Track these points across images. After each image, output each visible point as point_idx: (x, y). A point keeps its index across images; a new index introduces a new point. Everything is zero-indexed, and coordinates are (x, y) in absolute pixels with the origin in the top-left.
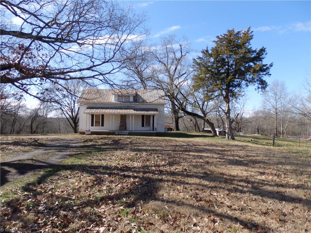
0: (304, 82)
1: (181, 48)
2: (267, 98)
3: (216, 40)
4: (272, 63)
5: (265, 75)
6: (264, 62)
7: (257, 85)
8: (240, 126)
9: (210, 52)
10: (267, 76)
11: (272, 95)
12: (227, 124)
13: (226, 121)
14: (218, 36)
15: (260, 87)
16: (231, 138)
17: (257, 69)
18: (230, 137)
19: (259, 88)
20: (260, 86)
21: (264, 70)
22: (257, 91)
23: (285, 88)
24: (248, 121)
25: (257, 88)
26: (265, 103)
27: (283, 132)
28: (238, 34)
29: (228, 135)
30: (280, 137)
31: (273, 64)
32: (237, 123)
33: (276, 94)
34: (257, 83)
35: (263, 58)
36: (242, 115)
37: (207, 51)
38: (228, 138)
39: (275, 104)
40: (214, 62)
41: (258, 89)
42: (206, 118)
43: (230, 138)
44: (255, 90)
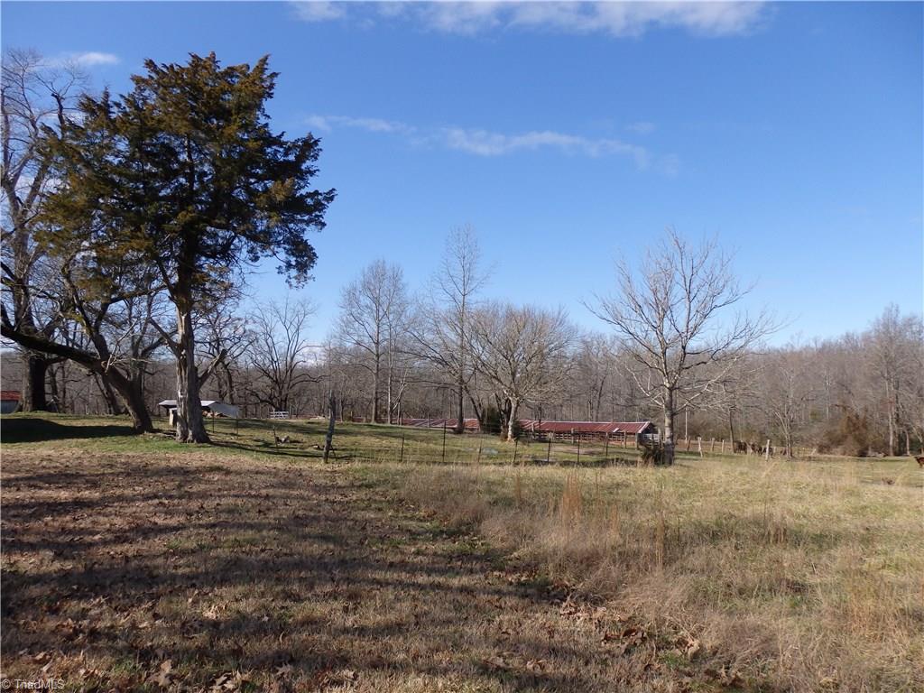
0: (442, 272)
1: (61, 108)
2: (353, 310)
3: (145, 73)
4: (334, 189)
5: (308, 223)
6: (314, 184)
7: (282, 255)
8: (283, 393)
9: (115, 113)
10: (312, 226)
11: (368, 302)
12: (182, 387)
13: (178, 377)
14: (151, 61)
15: (294, 263)
16: (194, 436)
17: (278, 199)
18: (190, 433)
19: (289, 266)
20: (293, 260)
21: (309, 210)
22: (284, 277)
23: (401, 286)
24: (309, 377)
25: (283, 265)
26: (347, 324)
27: (391, 408)
28: (231, 77)
29: (182, 426)
30: (385, 425)
31: (336, 192)
32: (277, 382)
33: (376, 300)
34: (285, 248)
35: (312, 173)
36: (292, 359)
37: (105, 108)
38: (185, 436)
39: (376, 330)
40: (133, 154)
41: (288, 270)
42: (106, 363)
43: (190, 438)
44: (277, 270)
